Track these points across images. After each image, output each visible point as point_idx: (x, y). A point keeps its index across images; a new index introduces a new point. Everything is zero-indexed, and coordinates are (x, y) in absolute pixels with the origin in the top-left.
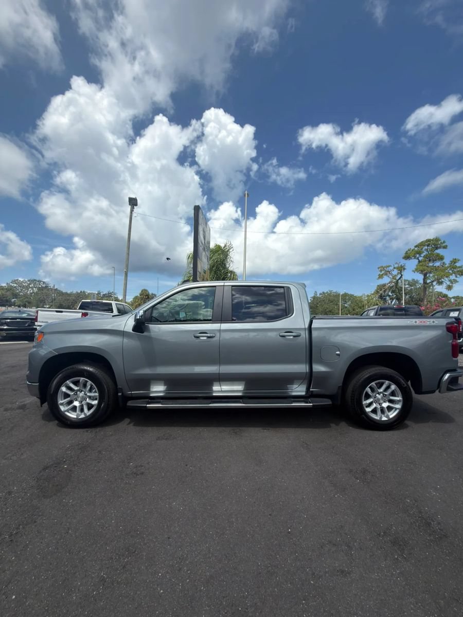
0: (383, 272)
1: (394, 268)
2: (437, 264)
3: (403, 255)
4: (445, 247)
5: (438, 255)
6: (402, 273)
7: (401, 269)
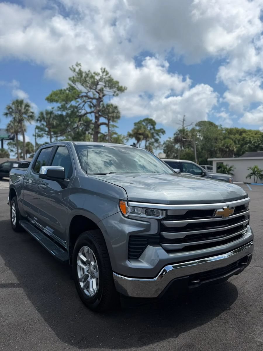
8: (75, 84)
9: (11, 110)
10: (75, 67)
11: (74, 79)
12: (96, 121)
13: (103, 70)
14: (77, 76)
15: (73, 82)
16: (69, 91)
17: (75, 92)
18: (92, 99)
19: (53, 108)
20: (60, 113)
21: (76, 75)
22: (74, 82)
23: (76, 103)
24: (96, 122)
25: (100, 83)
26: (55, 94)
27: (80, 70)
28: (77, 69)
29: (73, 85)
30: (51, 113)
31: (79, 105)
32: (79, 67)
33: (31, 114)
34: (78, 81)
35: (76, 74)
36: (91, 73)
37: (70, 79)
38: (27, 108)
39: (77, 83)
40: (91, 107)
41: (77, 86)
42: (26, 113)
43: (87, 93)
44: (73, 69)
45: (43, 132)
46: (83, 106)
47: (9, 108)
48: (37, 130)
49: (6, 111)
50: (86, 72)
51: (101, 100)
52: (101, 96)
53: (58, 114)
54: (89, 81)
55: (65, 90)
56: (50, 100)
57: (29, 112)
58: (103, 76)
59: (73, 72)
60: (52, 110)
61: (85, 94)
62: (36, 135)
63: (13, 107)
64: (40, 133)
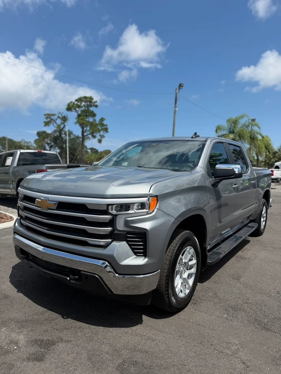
0: (49, 120)
1: (58, 117)
2: (91, 120)
3: (66, 107)
4: (96, 106)
5: (92, 112)
6: (65, 124)
7: (64, 119)
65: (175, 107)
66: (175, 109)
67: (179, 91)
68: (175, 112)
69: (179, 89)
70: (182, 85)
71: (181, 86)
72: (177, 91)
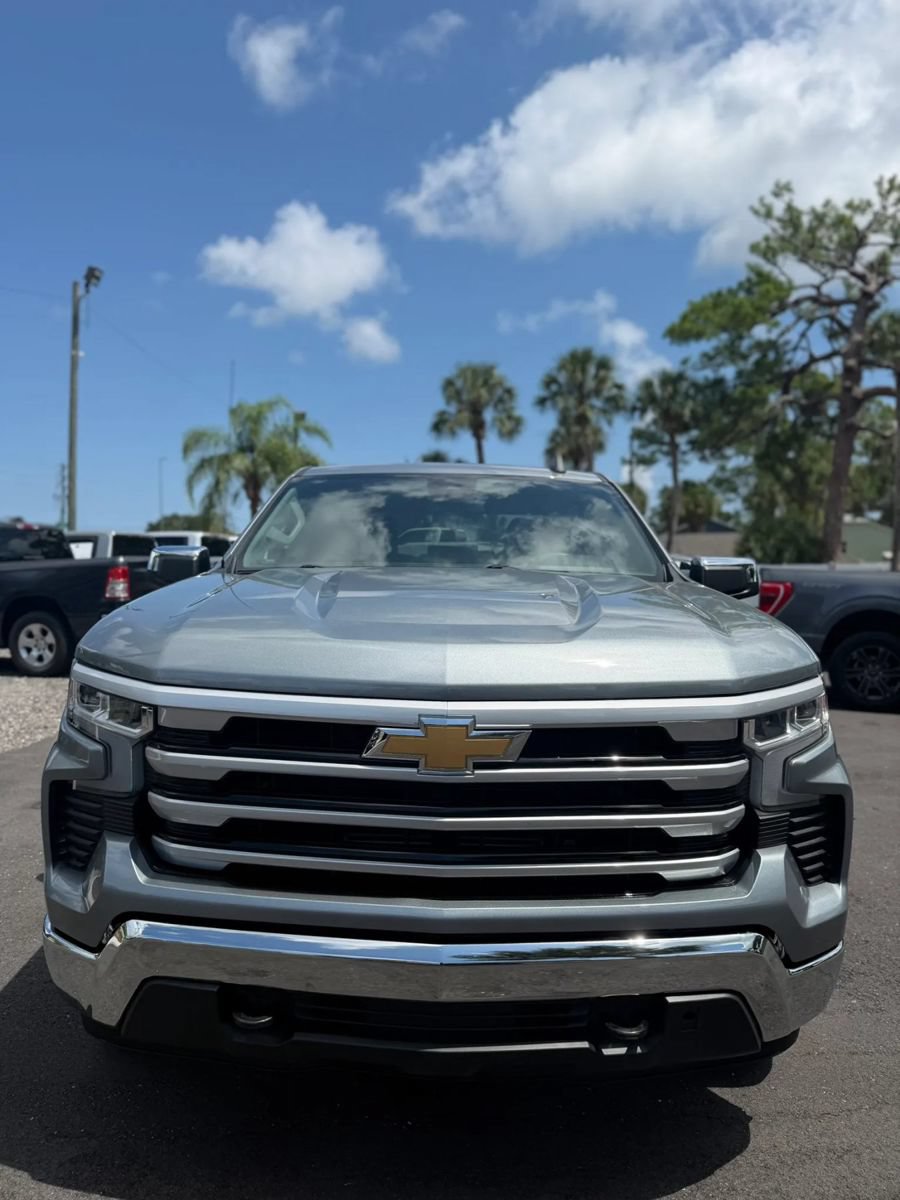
8: (775, 264)
9: (554, 388)
10: (770, 199)
11: (769, 247)
12: (848, 384)
13: (886, 186)
14: (781, 232)
15: (765, 255)
16: (749, 291)
17: (768, 291)
18: (838, 303)
19: (685, 362)
20: (709, 374)
21: (774, 230)
22: (770, 255)
23: (769, 331)
24: (848, 390)
25: (873, 238)
26: (696, 311)
27: (790, 208)
28: (779, 207)
29: (767, 267)
30: (680, 377)
31: (782, 334)
32: (786, 197)
33: (614, 391)
34: (783, 250)
35: (776, 225)
36: (834, 208)
37: (754, 248)
38: (602, 373)
39: (780, 259)
40: (832, 336)
41: (780, 269)
42: (597, 392)
43: (818, 288)
44: (762, 210)
45: (653, 448)
46: (803, 335)
47: (550, 381)
48: (636, 443)
49: (543, 393)
50: (813, 211)
51: (870, 303)
52: (872, 287)
53: (706, 379)
54: (830, 238)
55: (731, 292)
56: (680, 334)
57: (609, 384)
58: (884, 208)
59: (762, 220)
60: (682, 368)
61: (812, 292)
62: (635, 460)
63: (562, 377)
64: (646, 452)
65: (75, 346)
66: (74, 353)
67: (87, 291)
68: (74, 363)
69: (87, 285)
70: (97, 273)
71: (92, 275)
72: (81, 291)
